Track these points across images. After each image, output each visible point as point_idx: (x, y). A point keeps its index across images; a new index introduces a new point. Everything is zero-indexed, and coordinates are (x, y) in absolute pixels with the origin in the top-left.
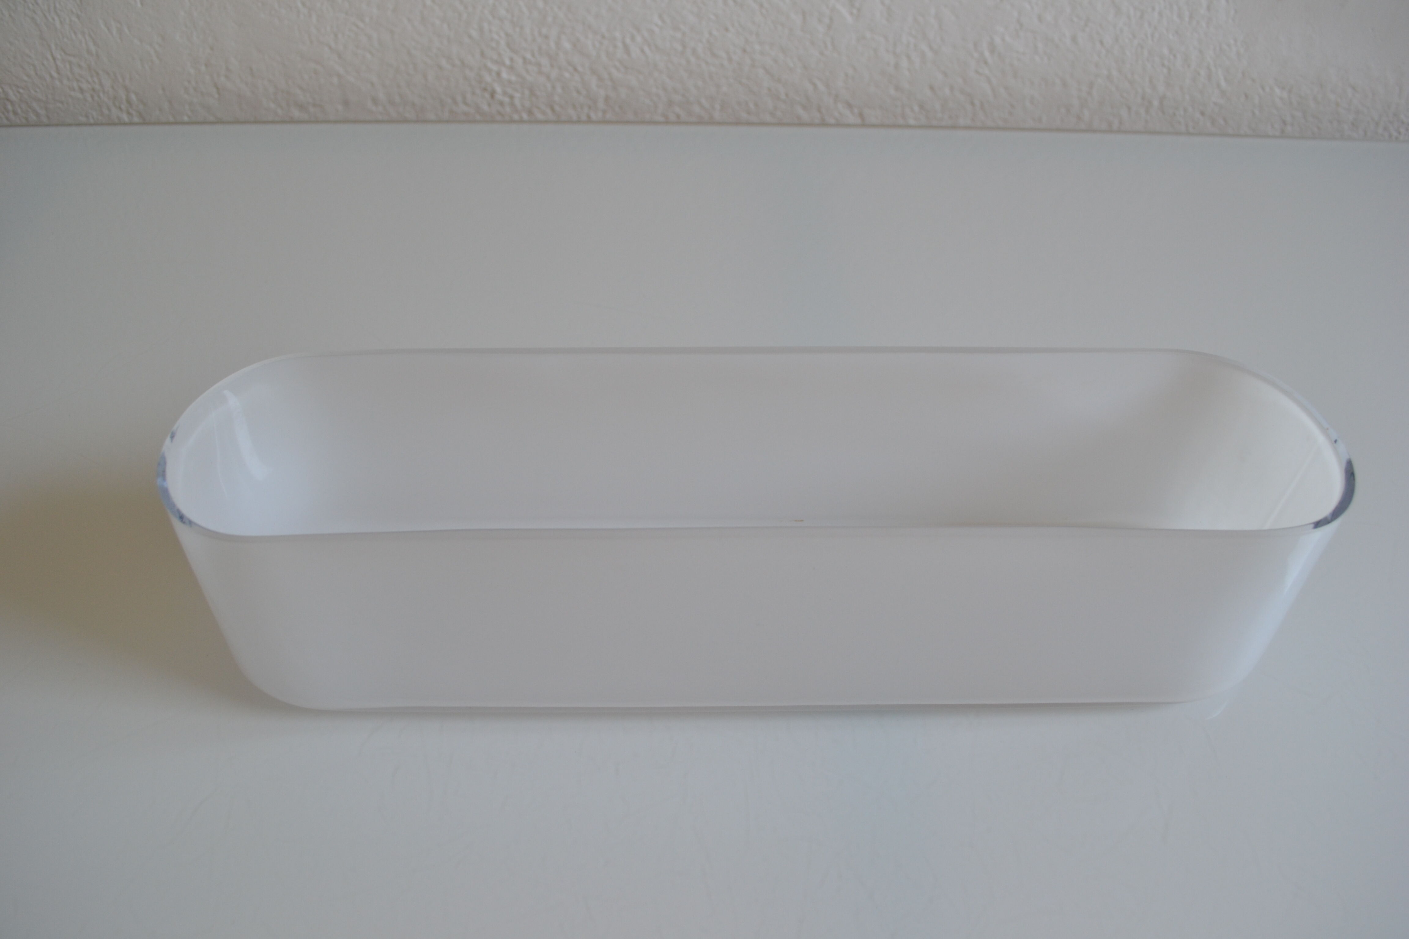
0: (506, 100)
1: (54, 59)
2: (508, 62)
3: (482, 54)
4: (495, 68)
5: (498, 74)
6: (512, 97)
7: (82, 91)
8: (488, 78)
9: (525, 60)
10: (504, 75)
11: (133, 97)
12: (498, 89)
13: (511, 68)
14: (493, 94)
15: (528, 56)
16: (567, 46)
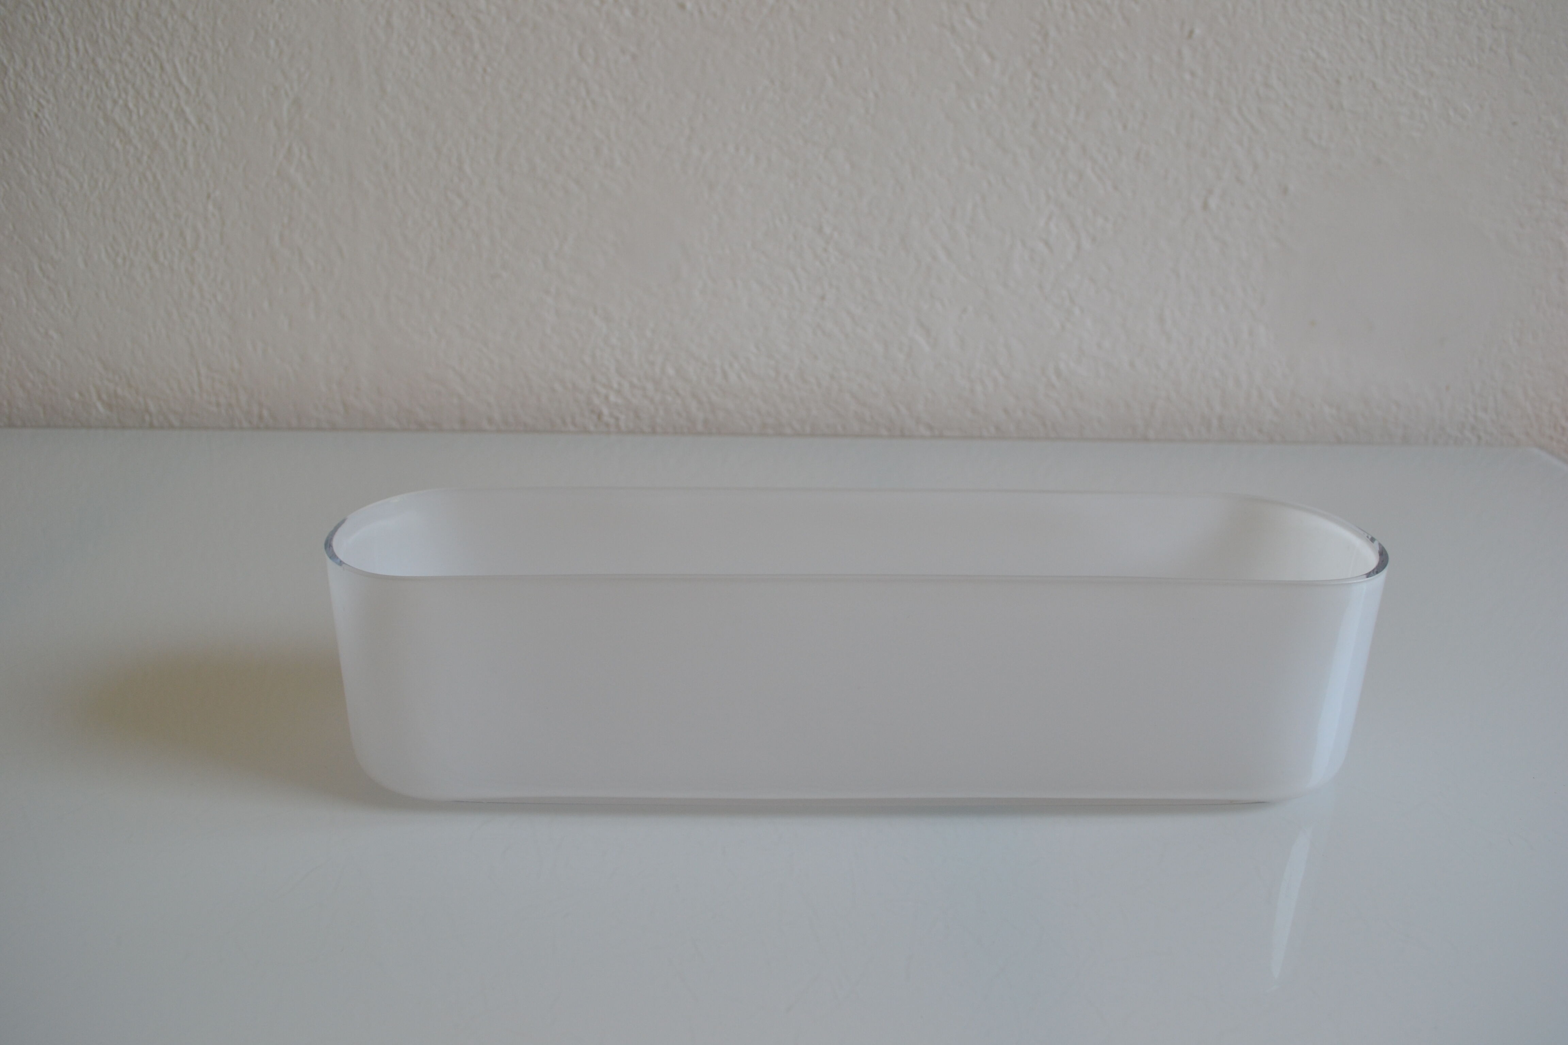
0: (612, 421)
1: (199, 374)
2: (615, 386)
3: (593, 379)
4: (603, 391)
5: (607, 398)
6: (617, 419)
7: (218, 405)
8: (596, 401)
9: (633, 386)
10: (613, 398)
11: (265, 413)
12: (605, 411)
13: (619, 392)
14: (600, 416)
15: (635, 381)
16: (671, 371)
